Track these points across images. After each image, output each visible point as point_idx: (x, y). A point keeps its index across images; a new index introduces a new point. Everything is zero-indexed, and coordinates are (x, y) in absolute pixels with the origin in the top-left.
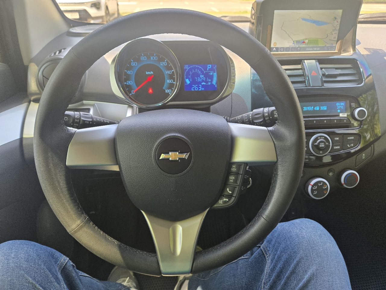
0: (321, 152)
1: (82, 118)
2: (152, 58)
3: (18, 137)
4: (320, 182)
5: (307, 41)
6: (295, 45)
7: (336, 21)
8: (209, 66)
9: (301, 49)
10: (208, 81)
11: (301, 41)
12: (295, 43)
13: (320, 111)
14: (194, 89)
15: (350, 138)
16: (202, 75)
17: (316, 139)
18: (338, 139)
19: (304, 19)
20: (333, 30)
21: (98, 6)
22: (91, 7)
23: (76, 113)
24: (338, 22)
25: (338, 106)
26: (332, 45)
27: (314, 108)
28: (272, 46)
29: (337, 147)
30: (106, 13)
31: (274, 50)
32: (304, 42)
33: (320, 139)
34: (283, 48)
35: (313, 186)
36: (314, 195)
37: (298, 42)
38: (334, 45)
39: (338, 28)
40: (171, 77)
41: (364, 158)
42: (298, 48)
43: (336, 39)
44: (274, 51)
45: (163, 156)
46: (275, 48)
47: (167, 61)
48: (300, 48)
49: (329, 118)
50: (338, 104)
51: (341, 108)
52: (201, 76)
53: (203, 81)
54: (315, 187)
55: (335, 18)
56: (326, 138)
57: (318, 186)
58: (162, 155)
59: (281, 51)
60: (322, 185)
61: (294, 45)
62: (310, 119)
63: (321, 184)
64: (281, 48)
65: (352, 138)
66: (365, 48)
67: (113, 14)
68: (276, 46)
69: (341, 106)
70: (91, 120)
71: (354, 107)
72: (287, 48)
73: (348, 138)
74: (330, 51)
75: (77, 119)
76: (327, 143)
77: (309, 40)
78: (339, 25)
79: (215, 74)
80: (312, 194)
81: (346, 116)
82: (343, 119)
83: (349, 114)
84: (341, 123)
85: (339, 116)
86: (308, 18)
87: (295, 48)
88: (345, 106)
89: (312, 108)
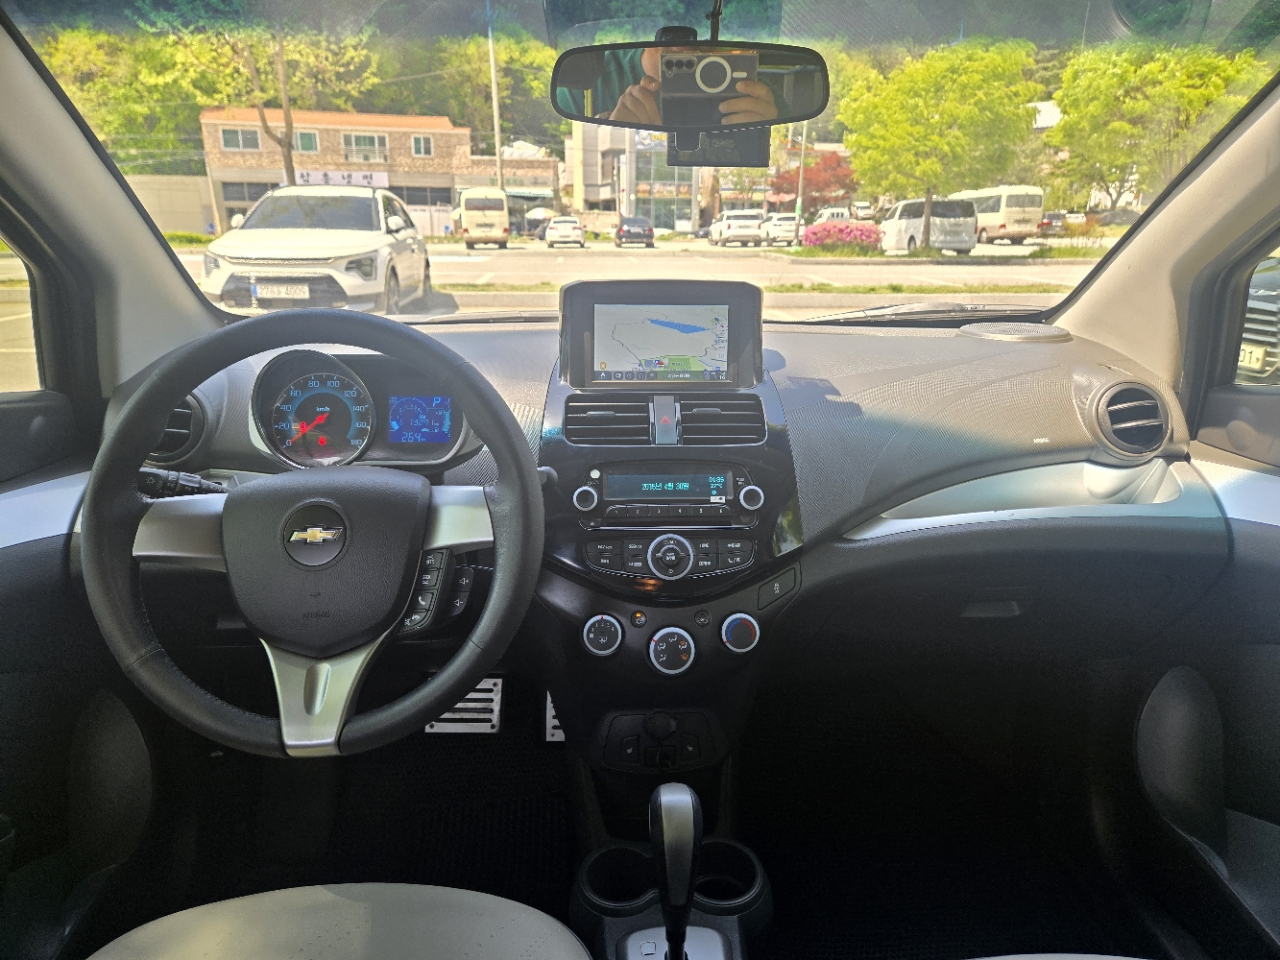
0: (671, 572)
1: (181, 482)
2: (329, 383)
3: (64, 530)
4: (672, 635)
5: (666, 361)
6: (644, 368)
7: (718, 326)
8: (437, 400)
9: (656, 376)
10: (434, 426)
11: (654, 360)
12: (643, 364)
13: (675, 492)
14: (406, 439)
15: (733, 545)
16: (423, 414)
17: (661, 545)
18: (706, 546)
19: (653, 321)
20: (716, 341)
21: (367, 269)
22: (348, 269)
23: (171, 473)
24: (723, 327)
25: (713, 482)
26: (718, 368)
27: (663, 485)
28: (597, 368)
29: (705, 563)
30: (387, 283)
31: (601, 375)
32: (660, 363)
33: (668, 544)
34: (621, 372)
35: (657, 643)
36: (659, 663)
37: (648, 363)
39: (726, 336)
40: (363, 417)
41: (777, 592)
42: (650, 373)
43: (725, 357)
44: (603, 378)
45: (296, 536)
46: (605, 372)
47: (357, 390)
48: (656, 373)
49: (688, 505)
50: (712, 479)
52: (421, 417)
53: (424, 426)
55: (717, 319)
56: (678, 543)
57: (668, 644)
58: (295, 533)
59: (616, 379)
60: (678, 643)
61: (641, 368)
62: (650, 505)
63: (675, 639)
64: (616, 372)
65: (736, 546)
67: (412, 289)
68: (606, 370)
69: (720, 482)
70: (197, 486)
71: (742, 485)
72: (627, 373)
73: (729, 545)
75: (172, 482)
76: (681, 554)
77: (669, 359)
78: (726, 333)
79: (447, 415)
80: (657, 660)
81: (723, 501)
82: (716, 508)
83: (730, 498)
84: (712, 516)
85: (708, 502)
86: (663, 319)
87: (644, 373)
88: (724, 484)
89: (660, 485)
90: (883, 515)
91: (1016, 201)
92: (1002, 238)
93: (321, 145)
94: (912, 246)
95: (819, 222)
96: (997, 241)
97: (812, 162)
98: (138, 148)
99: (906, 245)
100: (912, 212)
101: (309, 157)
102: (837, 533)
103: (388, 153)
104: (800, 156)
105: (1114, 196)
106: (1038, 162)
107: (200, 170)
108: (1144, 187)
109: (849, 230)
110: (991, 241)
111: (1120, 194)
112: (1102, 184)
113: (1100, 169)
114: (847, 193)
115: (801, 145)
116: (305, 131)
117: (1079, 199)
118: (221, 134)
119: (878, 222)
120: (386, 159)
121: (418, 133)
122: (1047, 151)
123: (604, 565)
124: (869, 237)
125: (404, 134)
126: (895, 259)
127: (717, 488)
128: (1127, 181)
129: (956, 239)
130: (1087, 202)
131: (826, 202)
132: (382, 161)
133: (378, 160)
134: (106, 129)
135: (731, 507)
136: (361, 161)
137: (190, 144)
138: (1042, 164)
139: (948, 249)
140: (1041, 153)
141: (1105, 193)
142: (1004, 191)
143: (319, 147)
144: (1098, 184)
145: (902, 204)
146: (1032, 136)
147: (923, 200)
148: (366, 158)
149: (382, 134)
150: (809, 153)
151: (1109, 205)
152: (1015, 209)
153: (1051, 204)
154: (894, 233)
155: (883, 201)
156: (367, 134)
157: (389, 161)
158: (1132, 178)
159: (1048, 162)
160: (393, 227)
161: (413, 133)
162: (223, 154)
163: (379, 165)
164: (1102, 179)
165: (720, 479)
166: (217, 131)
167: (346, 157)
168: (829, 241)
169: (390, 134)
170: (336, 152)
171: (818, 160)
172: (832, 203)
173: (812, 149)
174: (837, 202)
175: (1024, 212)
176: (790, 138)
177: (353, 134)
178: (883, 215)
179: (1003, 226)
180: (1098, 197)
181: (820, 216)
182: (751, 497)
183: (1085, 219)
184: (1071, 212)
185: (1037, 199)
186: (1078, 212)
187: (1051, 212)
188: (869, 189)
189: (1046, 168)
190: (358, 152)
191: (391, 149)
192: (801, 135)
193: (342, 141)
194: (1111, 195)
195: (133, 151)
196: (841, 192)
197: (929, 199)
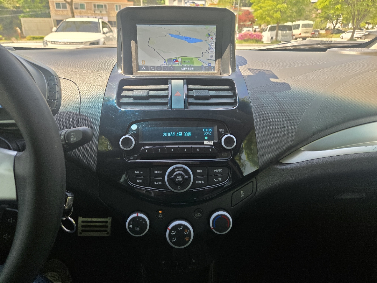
0: (179, 187)
4: (179, 226)
5: (180, 60)
6: (167, 64)
7: (210, 38)
9: (174, 69)
11: (173, 59)
12: (167, 61)
13: (183, 137)
15: (217, 171)
17: (173, 171)
18: (201, 171)
19: (172, 35)
20: (208, 48)
24: (212, 39)
25: (206, 132)
26: (210, 65)
27: (176, 134)
28: (140, 64)
29: (200, 182)
31: (143, 68)
32: (176, 61)
33: (178, 171)
34: (154, 67)
35: (171, 231)
36: (173, 243)
37: (170, 61)
38: (213, 65)
39: (214, 46)
41: (242, 196)
42: (170, 67)
43: (214, 58)
44: (144, 70)
48: (174, 67)
49: (190, 146)
50: (204, 130)
51: (208, 134)
54: (174, 233)
55: (209, 35)
56: (185, 171)
57: (177, 231)
59: (151, 70)
60: (183, 230)
61: (165, 63)
62: (167, 146)
63: (181, 228)
64: (151, 66)
65: (219, 171)
66: (249, 69)
68: (145, 65)
69: (210, 132)
71: (223, 134)
72: (158, 67)
73: (215, 171)
74: (209, 71)
76: (186, 177)
77: (182, 59)
78: (214, 43)
80: (171, 240)
81: (212, 144)
82: (207, 148)
83: (216, 141)
84: (205, 153)
85: (203, 144)
86: (177, 34)
87: (167, 67)
88: (212, 133)
89: (174, 134)
90: (302, 149)
91: (305, 26)
92: (299, 38)
93: (86, 7)
94: (272, 40)
95: (243, 32)
96: (298, 39)
97: (241, 13)
98: (29, 9)
99: (270, 40)
100: (272, 29)
101: (83, 11)
102: (277, 160)
103: (107, 10)
104: (237, 11)
105: (335, 25)
106: (312, 13)
107: (49, 16)
108: (344, 22)
109: (252, 35)
110: (296, 39)
111: (336, 24)
112: (331, 21)
113: (330, 16)
114: (251, 23)
115: (237, 8)
116: (81, 3)
117: (323, 26)
118: (55, 4)
119: (262, 32)
120: (107, 12)
121: (117, 4)
122: (314, 10)
123: (138, 184)
124: (259, 37)
125: (112, 4)
126: (267, 45)
127: (208, 136)
128: (339, 20)
129: (286, 38)
130: (326, 27)
131: (245, 26)
132: (106, 13)
133: (104, 12)
134: (19, 2)
135: (216, 147)
136: (99, 13)
137: (46, 8)
138: (313, 14)
139: (283, 41)
140: (313, 10)
141: (331, 24)
142: (301, 22)
143: (86, 8)
144: (329, 21)
145: (269, 26)
146: (310, 5)
147: (276, 25)
148: (101, 12)
149: (105, 4)
150: (240, 10)
151: (333, 27)
152: (304, 28)
153: (315, 27)
154: (266, 36)
155: (263, 26)
156: (101, 4)
157: (108, 13)
158: (340, 19)
159: (315, 13)
160: (105, 32)
161: (115, 4)
162: (56, 11)
163: (105, 14)
164: (331, 19)
165: (210, 130)
166: (54, 3)
167: (95, 12)
168: (246, 39)
169: (108, 4)
170: (91, 9)
171: (243, 12)
172: (247, 26)
173: (241, 9)
174: (248, 26)
175: (307, 29)
176: (234, 5)
177: (97, 4)
178: (263, 30)
179: (300, 34)
180: (330, 25)
181: (243, 31)
182: (229, 141)
183: (325, 32)
184: (321, 30)
185: (311, 26)
186: (323, 30)
187: (315, 30)
188: (259, 22)
189: (314, 15)
190: (98, 9)
191: (109, 9)
192: (238, 4)
193: (93, 6)
194: (333, 24)
195: (28, 10)
196: (250, 23)
197: (278, 25)
